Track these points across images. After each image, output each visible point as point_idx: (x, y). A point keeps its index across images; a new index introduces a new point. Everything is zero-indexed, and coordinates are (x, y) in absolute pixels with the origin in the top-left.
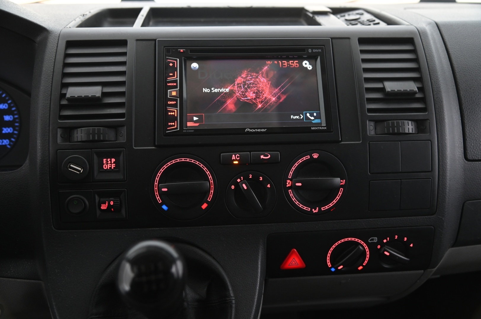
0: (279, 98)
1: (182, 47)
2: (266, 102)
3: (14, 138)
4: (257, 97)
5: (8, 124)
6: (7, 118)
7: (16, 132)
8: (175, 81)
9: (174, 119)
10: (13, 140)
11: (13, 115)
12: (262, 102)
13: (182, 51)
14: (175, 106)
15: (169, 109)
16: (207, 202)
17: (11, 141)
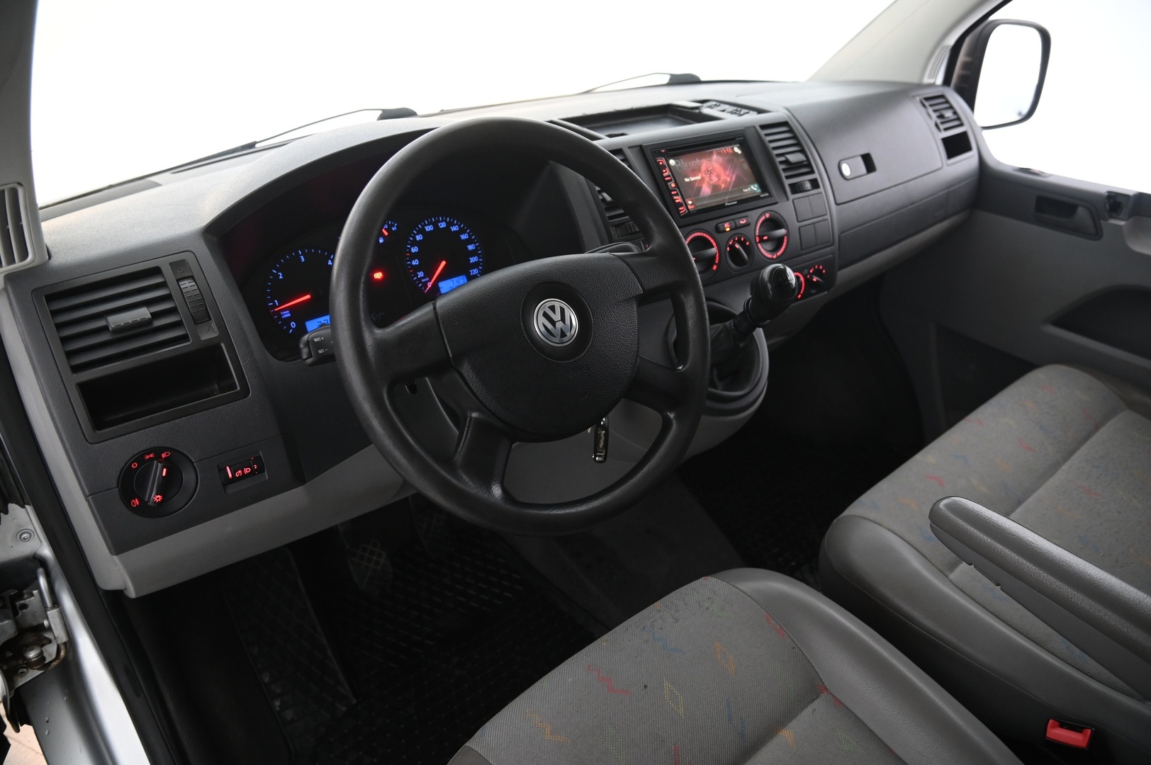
0: (731, 178)
1: (663, 148)
2: (725, 182)
3: (481, 266)
4: (719, 179)
5: (473, 253)
6: (471, 247)
7: (481, 260)
8: (669, 176)
9: (680, 205)
10: (480, 268)
11: (475, 243)
12: (723, 183)
13: (663, 151)
14: (677, 195)
15: (675, 198)
16: (716, 264)
17: (479, 270)
